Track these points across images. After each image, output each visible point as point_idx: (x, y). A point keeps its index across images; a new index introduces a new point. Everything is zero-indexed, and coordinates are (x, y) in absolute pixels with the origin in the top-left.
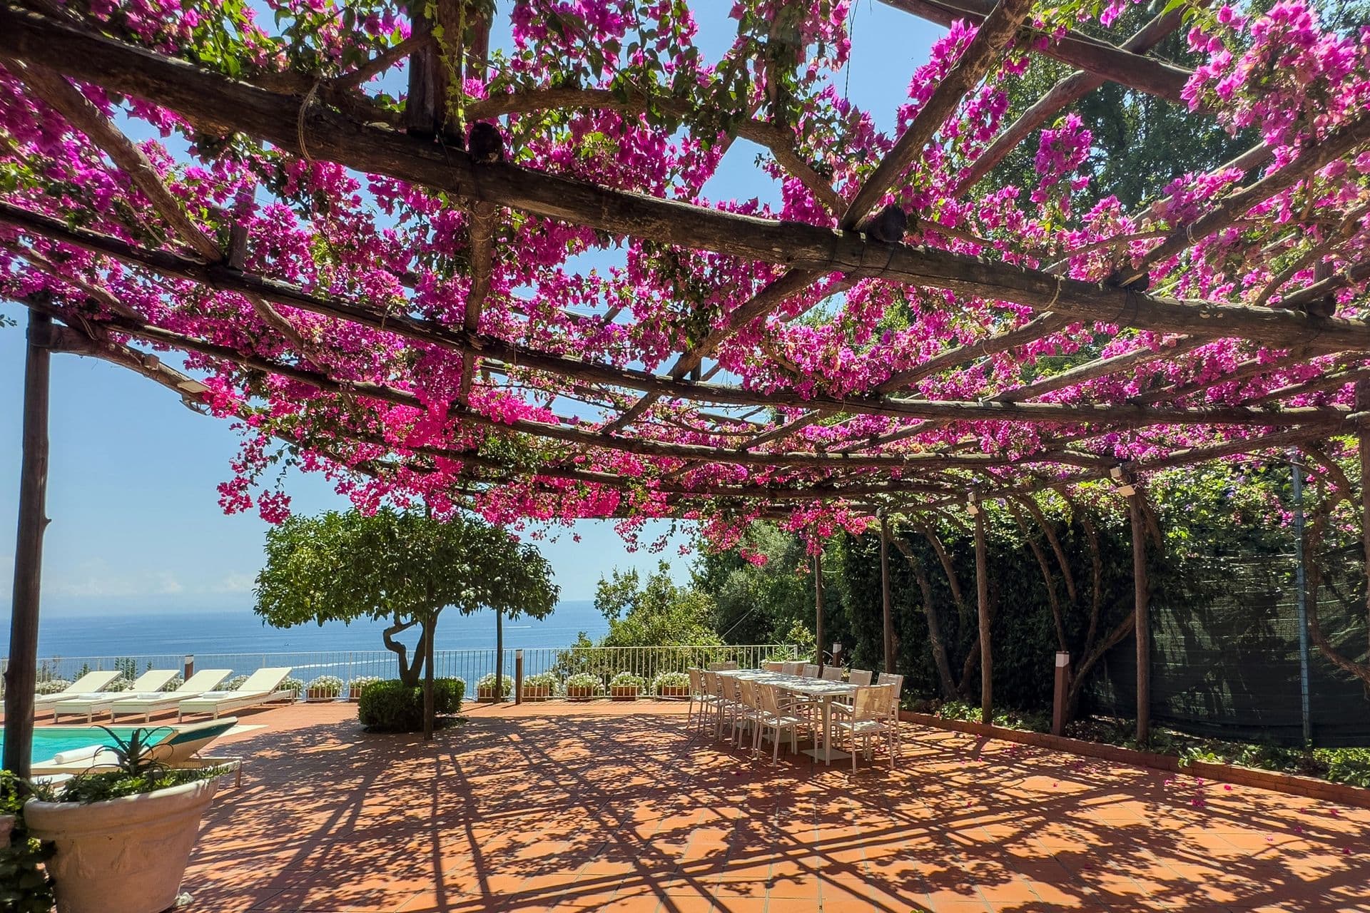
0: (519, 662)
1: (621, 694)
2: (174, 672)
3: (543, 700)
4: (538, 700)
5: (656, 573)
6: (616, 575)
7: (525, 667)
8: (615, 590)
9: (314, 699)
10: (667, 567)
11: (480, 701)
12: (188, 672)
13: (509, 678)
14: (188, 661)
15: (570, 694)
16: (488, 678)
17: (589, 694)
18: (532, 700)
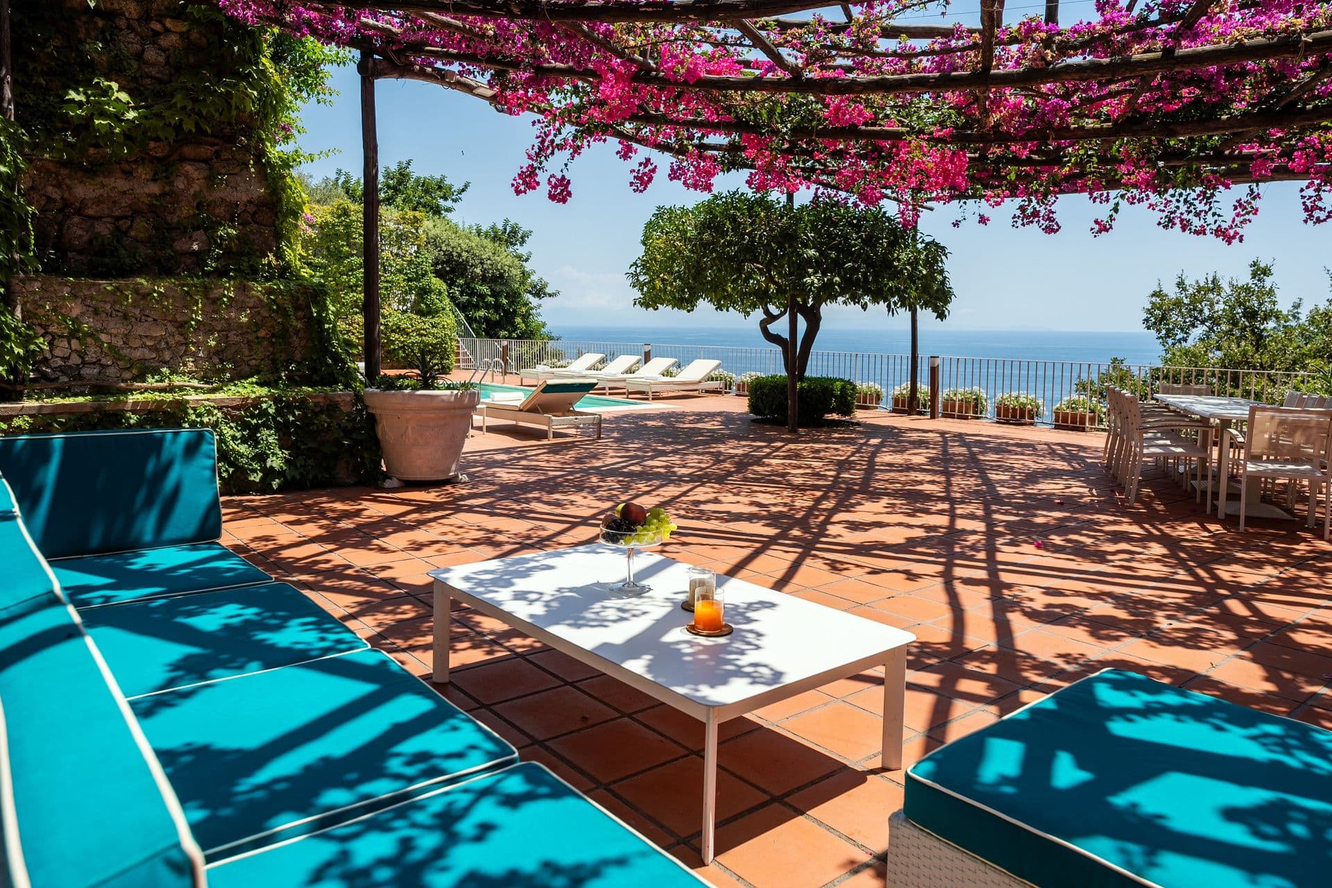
0: (934, 371)
1: (1066, 420)
2: (637, 358)
3: (966, 418)
4: (960, 417)
5: (1245, 279)
6: (1181, 285)
7: (943, 378)
8: (1178, 303)
9: (741, 393)
10: (1266, 272)
11: (894, 411)
12: (647, 357)
13: (924, 387)
14: (647, 348)
15: (999, 415)
16: (903, 388)
17: (1022, 416)
18: (952, 417)
